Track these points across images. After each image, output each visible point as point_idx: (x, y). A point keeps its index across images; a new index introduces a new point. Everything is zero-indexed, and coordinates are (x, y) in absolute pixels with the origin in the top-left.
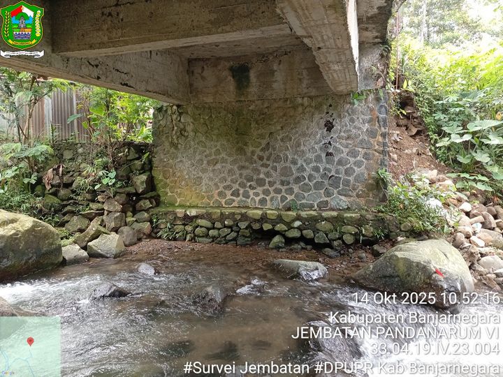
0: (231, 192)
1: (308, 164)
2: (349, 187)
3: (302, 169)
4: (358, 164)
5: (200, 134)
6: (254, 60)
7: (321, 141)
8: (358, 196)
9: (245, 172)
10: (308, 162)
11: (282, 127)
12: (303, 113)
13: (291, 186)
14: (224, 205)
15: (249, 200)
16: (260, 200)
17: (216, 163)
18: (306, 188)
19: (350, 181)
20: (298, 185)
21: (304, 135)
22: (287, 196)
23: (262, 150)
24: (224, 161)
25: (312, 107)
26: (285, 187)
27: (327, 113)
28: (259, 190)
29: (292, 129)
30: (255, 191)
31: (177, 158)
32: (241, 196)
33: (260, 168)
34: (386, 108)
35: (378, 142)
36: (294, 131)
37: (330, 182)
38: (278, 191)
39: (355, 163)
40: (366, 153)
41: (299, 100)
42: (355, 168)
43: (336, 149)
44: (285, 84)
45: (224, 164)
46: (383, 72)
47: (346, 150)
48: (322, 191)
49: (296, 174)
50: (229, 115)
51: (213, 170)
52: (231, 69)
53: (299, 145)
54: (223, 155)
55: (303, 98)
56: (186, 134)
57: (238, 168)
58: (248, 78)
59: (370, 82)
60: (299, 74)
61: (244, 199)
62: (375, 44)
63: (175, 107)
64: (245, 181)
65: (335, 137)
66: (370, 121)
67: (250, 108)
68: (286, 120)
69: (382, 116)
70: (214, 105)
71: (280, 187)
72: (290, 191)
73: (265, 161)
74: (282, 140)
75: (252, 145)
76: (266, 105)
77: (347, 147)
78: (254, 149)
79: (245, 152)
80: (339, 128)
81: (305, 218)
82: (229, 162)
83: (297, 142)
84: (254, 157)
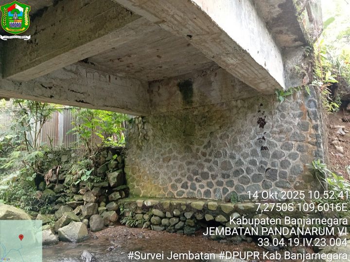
0: (181, 184)
1: (245, 158)
2: (286, 179)
3: (240, 163)
4: (293, 156)
5: (157, 138)
6: (196, 76)
7: (255, 137)
8: (296, 188)
9: (192, 167)
10: (245, 156)
11: (220, 127)
12: (238, 113)
13: (231, 179)
14: (176, 197)
15: (196, 192)
16: (205, 192)
17: (169, 160)
18: (245, 181)
19: (286, 173)
20: (237, 178)
21: (240, 132)
22: (228, 188)
23: (205, 147)
24: (175, 158)
25: (245, 107)
26: (226, 180)
27: (259, 111)
28: (204, 182)
29: (229, 128)
30: (200, 183)
31: (141, 158)
32: (189, 188)
33: (204, 163)
34: (314, 102)
35: (311, 134)
36: (230, 129)
37: (267, 175)
38: (220, 184)
39: (289, 156)
40: (299, 146)
41: (234, 103)
42: (291, 161)
43: (270, 143)
44: (220, 91)
45: (175, 161)
46: (307, 70)
47: (279, 144)
48: (260, 184)
49: (235, 168)
50: (179, 121)
51: (168, 166)
52: (179, 85)
53: (235, 141)
54: (175, 153)
55: (237, 101)
56: (148, 138)
57: (186, 163)
58: (191, 90)
59: (296, 80)
60: (232, 82)
61: (191, 191)
62: (297, 47)
63: (140, 119)
64: (192, 175)
65: (268, 132)
66: (300, 115)
67: (194, 114)
68: (223, 121)
69: (311, 109)
70: (167, 114)
71: (222, 180)
72: (231, 184)
73: (207, 156)
74: (221, 138)
75: (197, 144)
76: (206, 110)
77: (280, 141)
78: (199, 147)
79: (191, 150)
80: (271, 123)
81: (243, 210)
82: (179, 159)
83: (233, 139)
84: (198, 154)
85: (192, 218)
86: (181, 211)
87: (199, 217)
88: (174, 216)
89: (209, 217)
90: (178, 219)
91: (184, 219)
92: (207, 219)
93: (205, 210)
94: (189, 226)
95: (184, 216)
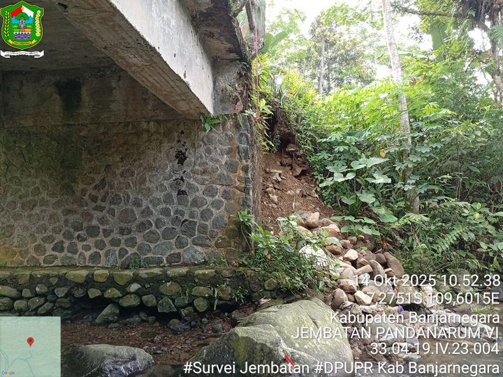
0: (52, 245)
1: (155, 206)
2: (206, 234)
3: (147, 212)
4: (217, 205)
5: (14, 168)
6: (87, 75)
7: (171, 176)
8: (217, 245)
9: (72, 218)
10: (155, 202)
11: (122, 158)
12: (149, 141)
13: (132, 235)
14: (43, 264)
15: (76, 256)
16: (91, 256)
17: (34, 206)
18: (152, 237)
19: (207, 226)
20: (142, 234)
21: (150, 168)
22: (128, 249)
23: (95, 188)
24: (44, 203)
25: (160, 133)
26: (126, 237)
27: (179, 141)
28: (91, 241)
29: (135, 161)
30: (84, 243)
32: (66, 251)
33: (93, 212)
34: (247, 137)
35: (240, 177)
36: (137, 163)
37: (183, 229)
38: (115, 243)
39: (212, 204)
40: (225, 191)
41: (145, 125)
42: (213, 210)
43: (190, 186)
44: (125, 104)
45: (44, 208)
46: (241, 94)
47: (201, 188)
48: (173, 241)
49: (140, 219)
50: (54, 143)
51: (30, 216)
52: (57, 85)
53: (143, 181)
54: (44, 195)
55: (149, 122)
57: (62, 212)
58: (79, 96)
59: (227, 105)
60: (143, 93)
61: (69, 254)
62: (232, 61)
64: (72, 230)
65: (188, 171)
66: (229, 152)
67: (81, 134)
68: (127, 149)
69: (242, 146)
71: (119, 236)
72: (132, 242)
73: (99, 202)
74: (122, 175)
75: (82, 182)
76: (102, 130)
77: (203, 184)
78: (85, 186)
79: (73, 191)
80: (193, 159)
81: (144, 279)
82: (51, 204)
83: (141, 177)
84: (84, 198)
85: (66, 296)
86: (50, 285)
87: (79, 293)
88: (37, 295)
89: (94, 293)
90: (42, 300)
91: (54, 299)
92: (91, 296)
93: (89, 282)
94: (62, 308)
95: (54, 293)
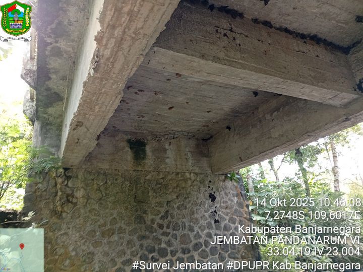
1: (202, 230)
2: (235, 250)
3: (198, 236)
4: (237, 229)
5: (92, 201)
6: (149, 138)
7: (209, 210)
9: (146, 243)
11: (177, 197)
12: (192, 185)
13: (191, 254)
17: (113, 234)
18: (204, 255)
20: (197, 252)
21: (196, 204)
23: (162, 218)
24: (121, 231)
25: (198, 181)
26: (187, 255)
27: (209, 187)
28: (162, 261)
29: (185, 198)
33: (161, 237)
35: (246, 211)
36: (187, 200)
37: (222, 247)
40: (240, 220)
41: (188, 175)
42: (237, 233)
43: (220, 217)
44: (175, 161)
45: (122, 235)
47: (227, 218)
48: (217, 256)
49: (194, 242)
50: (127, 183)
51: (109, 243)
52: (129, 141)
53: (192, 213)
55: (190, 173)
56: (74, 200)
57: (138, 238)
58: (144, 151)
60: (185, 155)
63: (61, 170)
64: (147, 253)
65: (218, 206)
66: (237, 196)
67: (147, 178)
68: (180, 191)
69: (243, 192)
70: (110, 172)
71: (182, 255)
72: (192, 259)
73: (165, 229)
74: (178, 208)
75: (152, 213)
76: (161, 176)
77: (227, 215)
78: (154, 217)
79: (145, 221)
80: (219, 199)
82: (127, 231)
83: (191, 211)
84: (153, 226)
